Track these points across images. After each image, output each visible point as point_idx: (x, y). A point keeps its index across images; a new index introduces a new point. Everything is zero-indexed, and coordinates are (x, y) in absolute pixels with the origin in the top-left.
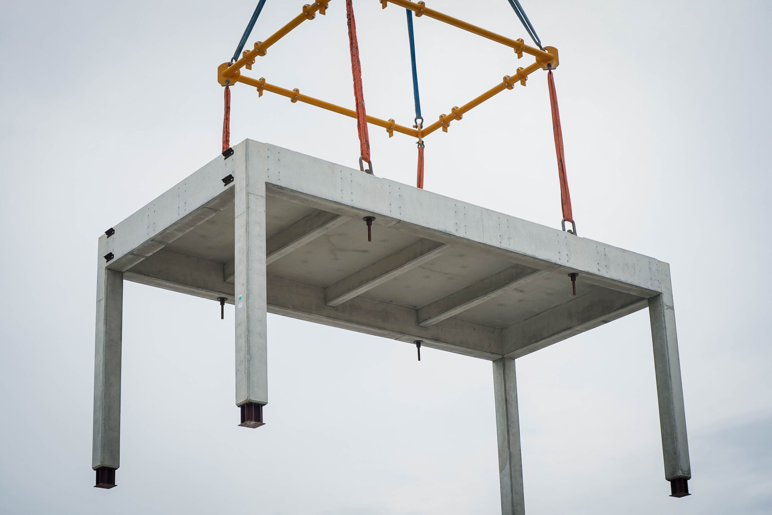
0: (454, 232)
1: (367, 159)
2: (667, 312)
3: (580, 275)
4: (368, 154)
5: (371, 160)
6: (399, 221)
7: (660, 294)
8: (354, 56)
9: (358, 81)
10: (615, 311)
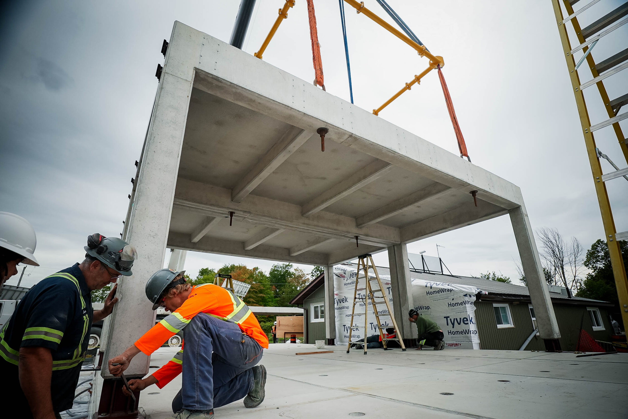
0: (397, 151)
1: (321, 82)
2: (526, 218)
3: (479, 192)
4: (322, 78)
5: (324, 84)
6: (351, 135)
7: (520, 207)
8: (311, 12)
9: (313, 27)
10: (480, 218)
